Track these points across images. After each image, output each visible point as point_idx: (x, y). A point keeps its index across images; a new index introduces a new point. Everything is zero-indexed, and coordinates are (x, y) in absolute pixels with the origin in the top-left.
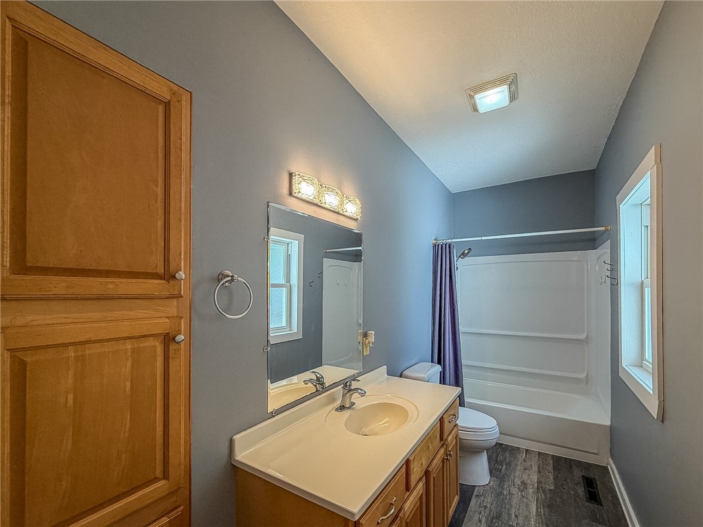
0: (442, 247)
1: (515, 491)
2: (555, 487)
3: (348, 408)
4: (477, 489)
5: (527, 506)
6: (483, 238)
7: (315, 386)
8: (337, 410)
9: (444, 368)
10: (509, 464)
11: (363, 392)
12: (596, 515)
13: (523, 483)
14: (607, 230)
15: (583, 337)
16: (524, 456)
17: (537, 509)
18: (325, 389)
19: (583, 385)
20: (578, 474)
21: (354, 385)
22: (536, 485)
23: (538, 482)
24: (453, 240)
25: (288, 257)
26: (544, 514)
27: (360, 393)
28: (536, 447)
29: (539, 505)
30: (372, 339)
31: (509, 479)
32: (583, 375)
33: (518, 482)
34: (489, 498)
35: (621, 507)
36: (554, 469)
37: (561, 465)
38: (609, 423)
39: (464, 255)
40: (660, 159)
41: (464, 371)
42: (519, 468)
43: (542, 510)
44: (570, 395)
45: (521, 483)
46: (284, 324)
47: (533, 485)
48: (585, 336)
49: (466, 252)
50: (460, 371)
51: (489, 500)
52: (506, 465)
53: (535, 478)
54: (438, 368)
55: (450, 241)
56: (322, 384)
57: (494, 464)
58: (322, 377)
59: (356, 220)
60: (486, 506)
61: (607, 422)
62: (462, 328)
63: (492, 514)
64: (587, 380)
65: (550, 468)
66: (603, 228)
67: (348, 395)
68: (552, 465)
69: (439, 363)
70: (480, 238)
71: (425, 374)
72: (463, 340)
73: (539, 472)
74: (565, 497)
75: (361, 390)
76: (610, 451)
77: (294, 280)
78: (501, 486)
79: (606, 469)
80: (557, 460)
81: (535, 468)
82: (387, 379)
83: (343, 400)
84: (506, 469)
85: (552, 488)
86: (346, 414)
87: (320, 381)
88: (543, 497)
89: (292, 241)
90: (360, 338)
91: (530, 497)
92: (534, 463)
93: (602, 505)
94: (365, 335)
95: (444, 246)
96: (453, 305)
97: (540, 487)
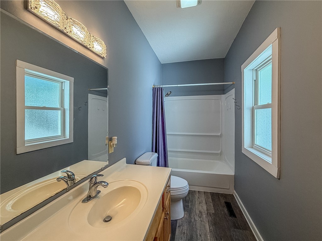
0: (157, 90)
1: (197, 218)
2: (215, 211)
3: (94, 197)
4: (178, 221)
5: (205, 227)
6: (178, 85)
7: (67, 182)
8: (84, 201)
9: (159, 154)
10: (192, 201)
11: (106, 184)
12: (236, 224)
13: (200, 212)
14: (233, 84)
15: (219, 134)
16: (198, 195)
17: (209, 228)
18: (75, 185)
19: (219, 156)
20: (223, 201)
21: (99, 179)
22: (206, 212)
23: (207, 210)
24: (163, 86)
25: (62, 91)
26: (213, 230)
27: (103, 186)
28: (202, 189)
29: (210, 224)
30: (115, 141)
31: (193, 211)
32: (220, 152)
33: (198, 212)
34: (185, 226)
35: (244, 217)
36: (212, 200)
37: (215, 196)
38: (233, 174)
39: (168, 95)
40: (280, 36)
41: (169, 154)
42: (196, 203)
43: (212, 228)
44: (215, 161)
45: (199, 212)
46: (59, 133)
47: (205, 212)
48: (220, 134)
49: (169, 93)
50: (167, 155)
51: (185, 227)
52: (191, 202)
53: (205, 207)
54: (156, 155)
55: (162, 86)
56: (73, 180)
57: (185, 203)
58: (73, 175)
59: (103, 58)
60: (184, 233)
61: (233, 173)
62: (168, 132)
63: (188, 237)
64: (221, 154)
65: (210, 200)
66: (232, 83)
67: (93, 188)
68: (211, 198)
69: (156, 152)
70: (176, 85)
71: (149, 160)
72: (168, 138)
73: (206, 203)
74: (220, 216)
75: (104, 182)
76: (234, 187)
77: (67, 105)
78: (190, 216)
79: (233, 195)
80: (213, 194)
81: (204, 201)
82: (127, 166)
83: (90, 192)
84: (191, 205)
85: (214, 212)
86: (91, 203)
87: (70, 178)
88: (211, 219)
89: (65, 81)
90: (107, 142)
91: (205, 221)
92: (203, 198)
93: (236, 217)
94: (111, 140)
95: (159, 89)
96: (163, 119)
97: (208, 214)
